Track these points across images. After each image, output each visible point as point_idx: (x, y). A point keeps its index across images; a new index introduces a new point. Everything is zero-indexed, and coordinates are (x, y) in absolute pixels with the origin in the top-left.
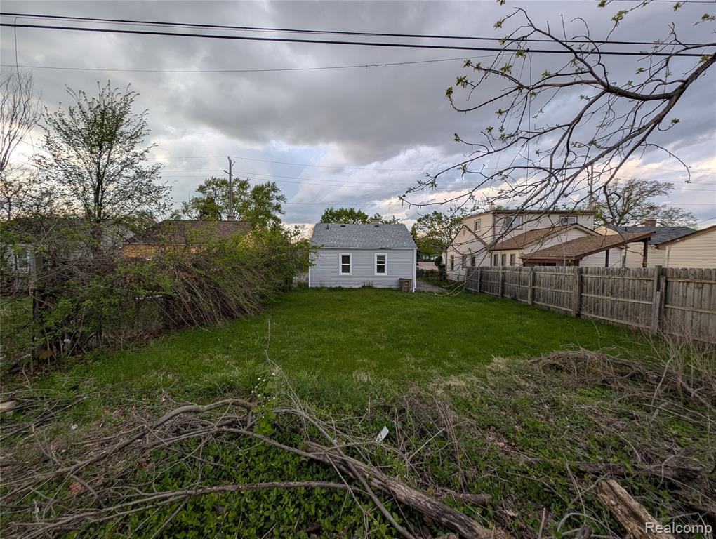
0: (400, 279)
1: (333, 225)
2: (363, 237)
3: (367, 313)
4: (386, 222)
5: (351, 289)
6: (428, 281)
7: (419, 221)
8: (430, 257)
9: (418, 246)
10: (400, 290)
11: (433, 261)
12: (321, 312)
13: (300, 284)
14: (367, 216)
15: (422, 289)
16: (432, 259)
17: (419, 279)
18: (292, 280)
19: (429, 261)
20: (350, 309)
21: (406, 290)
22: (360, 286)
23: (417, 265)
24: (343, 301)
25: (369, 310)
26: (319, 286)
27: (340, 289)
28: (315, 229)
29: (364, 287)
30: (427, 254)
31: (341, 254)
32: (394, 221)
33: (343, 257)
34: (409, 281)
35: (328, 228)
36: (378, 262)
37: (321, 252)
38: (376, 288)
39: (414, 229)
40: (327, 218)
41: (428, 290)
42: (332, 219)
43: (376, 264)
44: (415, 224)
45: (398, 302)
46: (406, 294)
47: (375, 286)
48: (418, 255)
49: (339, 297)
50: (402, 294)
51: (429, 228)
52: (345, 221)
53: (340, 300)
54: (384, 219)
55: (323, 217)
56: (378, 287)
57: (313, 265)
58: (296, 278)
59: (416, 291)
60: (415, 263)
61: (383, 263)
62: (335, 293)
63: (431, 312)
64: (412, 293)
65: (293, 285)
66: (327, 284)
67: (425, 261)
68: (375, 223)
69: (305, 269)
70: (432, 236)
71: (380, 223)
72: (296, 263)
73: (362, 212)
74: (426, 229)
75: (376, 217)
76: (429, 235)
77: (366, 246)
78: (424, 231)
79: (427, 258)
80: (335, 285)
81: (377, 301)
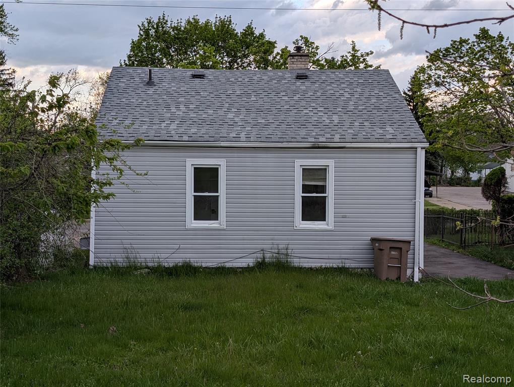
0: (374, 240)
1: (166, 73)
2: (259, 110)
3: (271, 348)
4: (331, 63)
5: (221, 271)
6: (463, 245)
7: (434, 57)
8: (467, 171)
9: (431, 137)
10: (371, 274)
11: (477, 183)
12: (126, 346)
13: (60, 255)
14: (272, 45)
15: (442, 271)
16: (474, 176)
17: (435, 239)
18: (35, 243)
19: (464, 182)
20: (218, 335)
21: (393, 276)
22: (250, 261)
23: (428, 194)
24: (197, 308)
25: (276, 340)
26: (120, 259)
27: (187, 270)
28: (109, 83)
29: (261, 265)
30: (458, 161)
31: (192, 162)
32: (355, 60)
33: (198, 171)
34: (401, 247)
35: (150, 83)
36: (306, 189)
37: (128, 157)
38: (300, 269)
39: (416, 84)
40: (149, 48)
41: (462, 274)
42: (166, 54)
43: (299, 194)
44: (422, 70)
45: (369, 312)
46: (391, 288)
47: (296, 262)
48: (429, 166)
49: (185, 297)
50: (381, 289)
51: (465, 80)
52: (204, 58)
53: (187, 308)
54: (323, 54)
55: (136, 46)
56: (306, 264)
57: (107, 197)
58: (49, 238)
59: (426, 277)
60: (421, 188)
61: (322, 189)
62: (172, 283)
63: (472, 345)
64: (410, 283)
65: (43, 262)
66: (148, 256)
67: (454, 182)
68: (296, 66)
69: (80, 212)
70: (474, 105)
71: (312, 67)
72: (51, 190)
73: (257, 33)
74: (456, 85)
75: (298, 49)
76: (466, 101)
77: (268, 139)
78: (449, 92)
79: (460, 173)
80: (171, 259)
81: (304, 310)
